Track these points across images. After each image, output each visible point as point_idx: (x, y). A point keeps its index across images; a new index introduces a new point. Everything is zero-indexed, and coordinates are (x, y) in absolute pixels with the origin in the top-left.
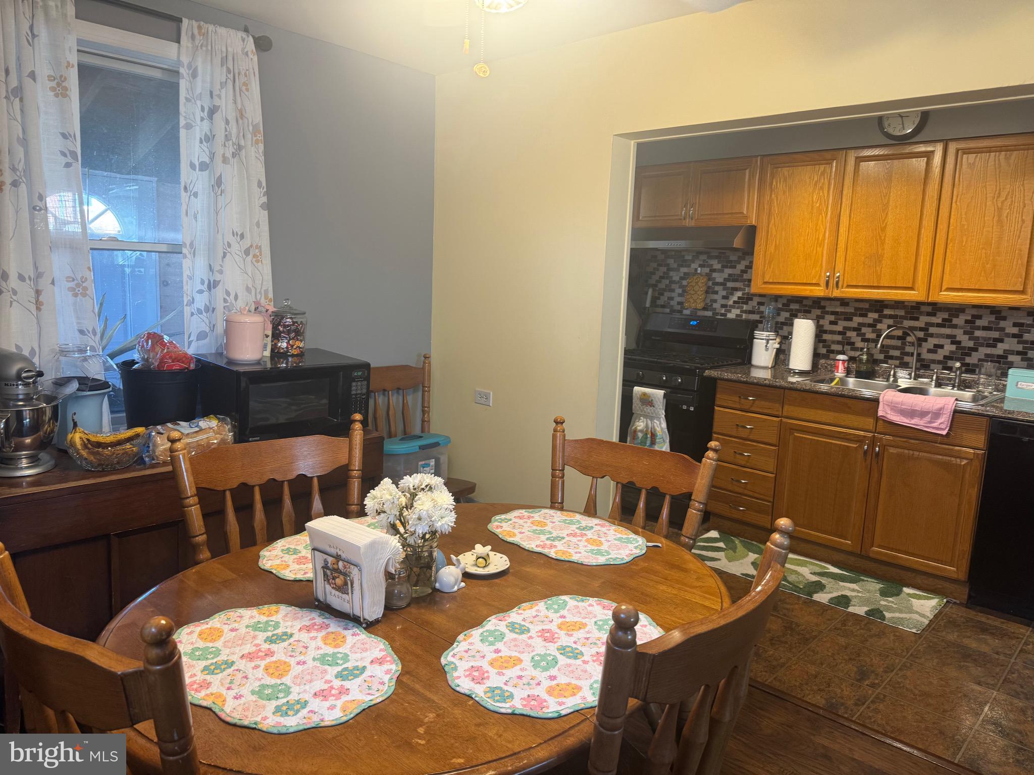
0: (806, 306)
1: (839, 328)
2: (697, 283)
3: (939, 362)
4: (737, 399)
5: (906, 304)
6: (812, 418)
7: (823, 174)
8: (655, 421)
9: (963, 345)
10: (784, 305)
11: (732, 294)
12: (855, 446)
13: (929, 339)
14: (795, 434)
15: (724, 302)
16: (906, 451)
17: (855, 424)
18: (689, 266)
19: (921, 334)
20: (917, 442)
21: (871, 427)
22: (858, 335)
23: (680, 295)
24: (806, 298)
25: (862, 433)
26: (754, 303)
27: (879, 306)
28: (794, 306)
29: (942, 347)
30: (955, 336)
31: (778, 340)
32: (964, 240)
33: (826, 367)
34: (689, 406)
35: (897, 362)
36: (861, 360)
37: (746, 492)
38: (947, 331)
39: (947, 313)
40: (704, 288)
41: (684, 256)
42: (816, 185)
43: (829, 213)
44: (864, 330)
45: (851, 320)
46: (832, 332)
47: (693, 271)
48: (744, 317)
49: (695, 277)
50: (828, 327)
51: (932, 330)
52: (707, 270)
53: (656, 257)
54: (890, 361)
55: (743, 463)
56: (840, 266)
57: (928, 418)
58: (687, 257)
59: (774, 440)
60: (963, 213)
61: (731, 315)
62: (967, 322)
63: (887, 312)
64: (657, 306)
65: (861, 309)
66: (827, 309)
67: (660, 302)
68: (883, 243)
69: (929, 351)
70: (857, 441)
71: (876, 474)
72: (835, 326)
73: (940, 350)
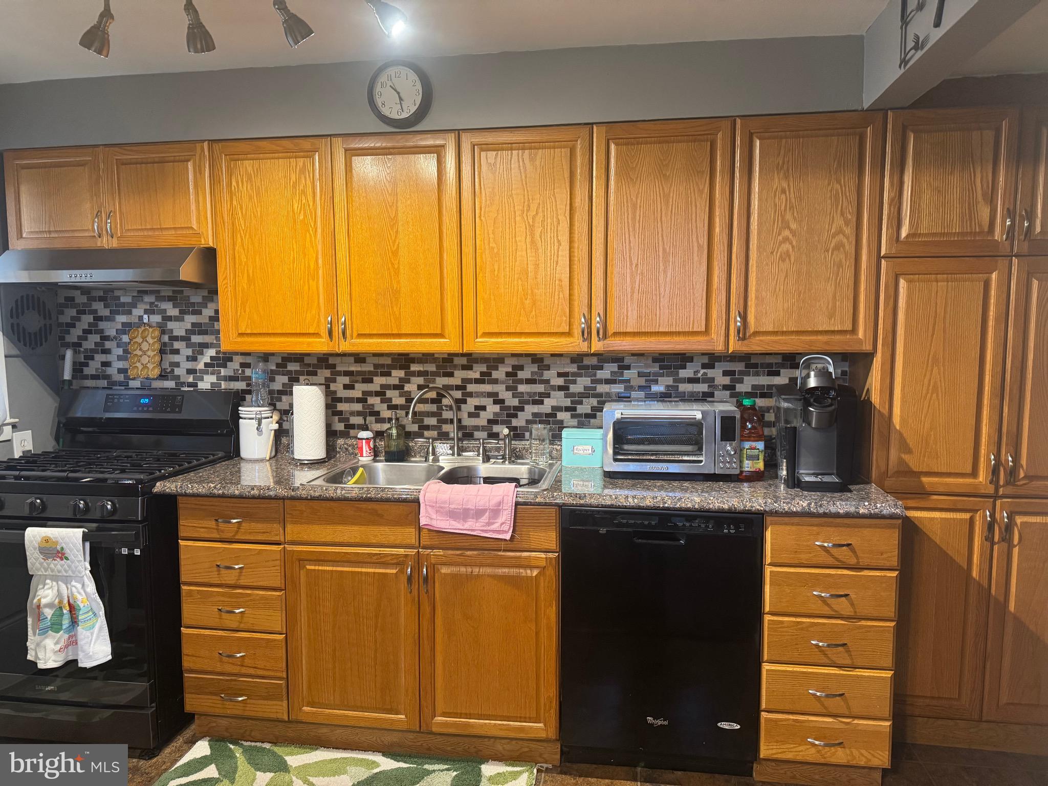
0: (309, 365)
1: (357, 393)
2: (144, 339)
3: (483, 428)
4: (212, 524)
5: (436, 356)
6: (329, 539)
7: (303, 171)
8: (73, 583)
9: (507, 403)
10: (278, 365)
11: (202, 353)
12: (394, 571)
13: (469, 400)
14: (308, 567)
15: (190, 365)
16: (463, 569)
17: (392, 539)
18: (129, 313)
19: (458, 394)
20: (475, 553)
21: (413, 541)
22: (382, 401)
23: (120, 358)
24: (308, 355)
25: (401, 551)
26: (234, 365)
27: (404, 360)
28: (293, 367)
29: (483, 408)
30: (496, 394)
31: (276, 417)
32: (496, 267)
33: (347, 449)
34: (131, 549)
35: (434, 433)
36: (390, 436)
37: (244, 670)
38: (487, 388)
39: (485, 365)
40: (157, 346)
41: (118, 298)
42: (294, 187)
43: (319, 231)
44: (389, 394)
45: (371, 381)
46: (349, 400)
47: (137, 321)
48: (223, 387)
49: (140, 330)
50: (342, 393)
51: (471, 388)
52: (157, 318)
53: (73, 299)
54: (426, 433)
55: (234, 625)
56: (344, 306)
57: (485, 518)
58: (123, 299)
59: (277, 582)
60: (490, 232)
61: (205, 384)
62: (508, 374)
63: (414, 368)
64: (86, 377)
65: (383, 366)
66: (338, 369)
67: (87, 371)
68: (397, 272)
69: (470, 415)
70: (397, 564)
71: (427, 609)
72: (351, 391)
73: (482, 413)
